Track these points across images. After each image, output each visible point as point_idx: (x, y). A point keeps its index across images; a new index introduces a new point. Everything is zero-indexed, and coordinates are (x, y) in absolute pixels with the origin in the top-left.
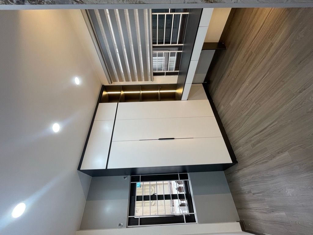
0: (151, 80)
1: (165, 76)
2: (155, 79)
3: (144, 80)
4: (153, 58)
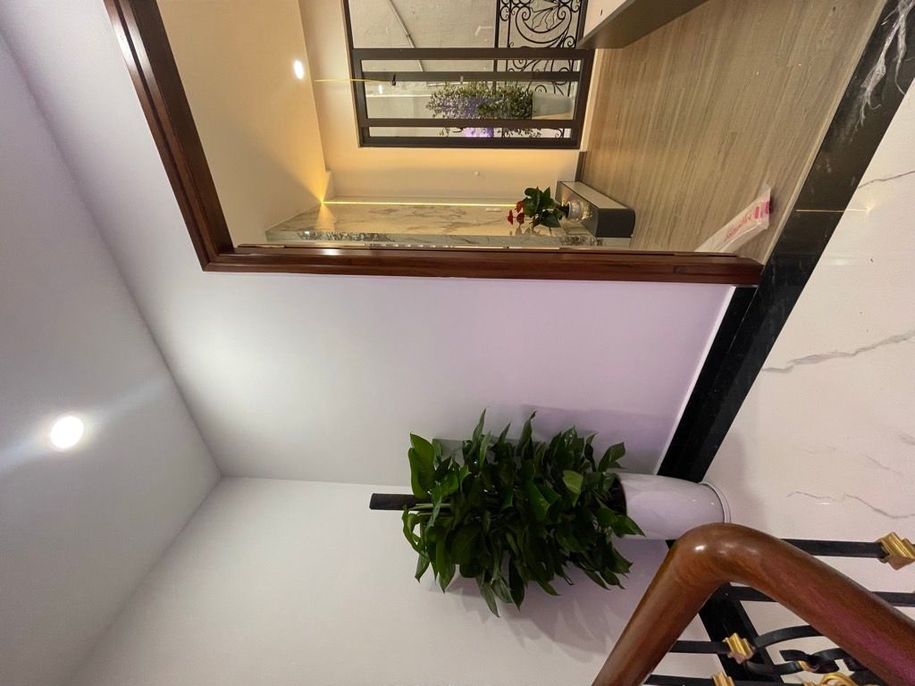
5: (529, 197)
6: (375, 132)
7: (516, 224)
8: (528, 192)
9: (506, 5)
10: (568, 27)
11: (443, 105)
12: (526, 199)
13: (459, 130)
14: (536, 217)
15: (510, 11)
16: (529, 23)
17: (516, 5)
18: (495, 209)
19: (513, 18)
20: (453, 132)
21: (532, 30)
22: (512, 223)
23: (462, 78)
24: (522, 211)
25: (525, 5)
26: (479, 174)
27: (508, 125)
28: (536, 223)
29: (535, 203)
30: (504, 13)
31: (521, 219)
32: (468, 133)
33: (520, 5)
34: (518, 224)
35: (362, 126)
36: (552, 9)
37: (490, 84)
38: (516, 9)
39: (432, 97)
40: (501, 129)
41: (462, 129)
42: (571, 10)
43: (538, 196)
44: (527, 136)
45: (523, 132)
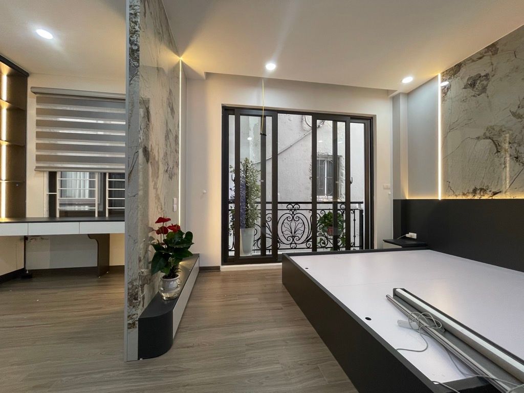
0: (37, 167)
1: (46, 192)
2: (42, 174)
3: (39, 153)
4: (88, 173)
5: (184, 236)
6: (232, 119)
7: (157, 226)
8: (189, 235)
9: (293, 207)
10: (284, 243)
11: (247, 169)
12: (182, 234)
13: (233, 179)
14: (164, 246)
15: (291, 210)
16: (286, 221)
17: (293, 213)
18: (175, 206)
19: (288, 211)
20: (232, 176)
21: (283, 223)
22: (158, 222)
23: (263, 181)
24: (170, 231)
25: (293, 218)
26: (204, 193)
27: (237, 213)
28: (158, 247)
29: (178, 243)
30: (290, 206)
31: (163, 230)
32: (232, 185)
33: (293, 215)
34: (157, 229)
35: (236, 110)
36: (291, 233)
37: (259, 200)
38: (291, 213)
39: (251, 162)
40: (233, 208)
41: (234, 181)
42: (291, 244)
43: (185, 245)
44: (230, 227)
45: (231, 223)
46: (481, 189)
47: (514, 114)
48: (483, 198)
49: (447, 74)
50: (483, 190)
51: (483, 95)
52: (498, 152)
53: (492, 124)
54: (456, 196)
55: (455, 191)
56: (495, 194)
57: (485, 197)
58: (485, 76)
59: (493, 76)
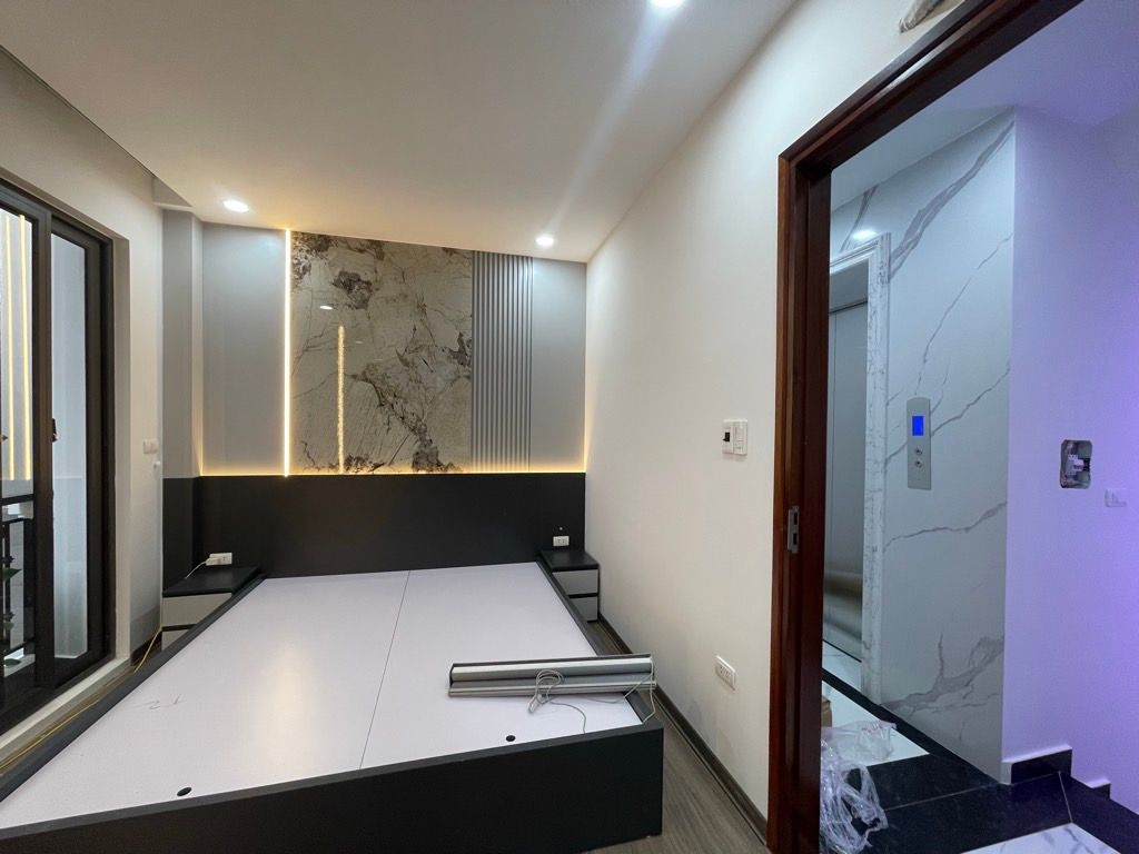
46: (358, 459)
47: (401, 358)
48: (361, 473)
49: (302, 239)
50: (361, 461)
51: (362, 310)
52: (381, 405)
53: (375, 361)
54: (319, 469)
55: (315, 459)
56: (377, 466)
57: (363, 472)
58: (366, 283)
59: (377, 290)
